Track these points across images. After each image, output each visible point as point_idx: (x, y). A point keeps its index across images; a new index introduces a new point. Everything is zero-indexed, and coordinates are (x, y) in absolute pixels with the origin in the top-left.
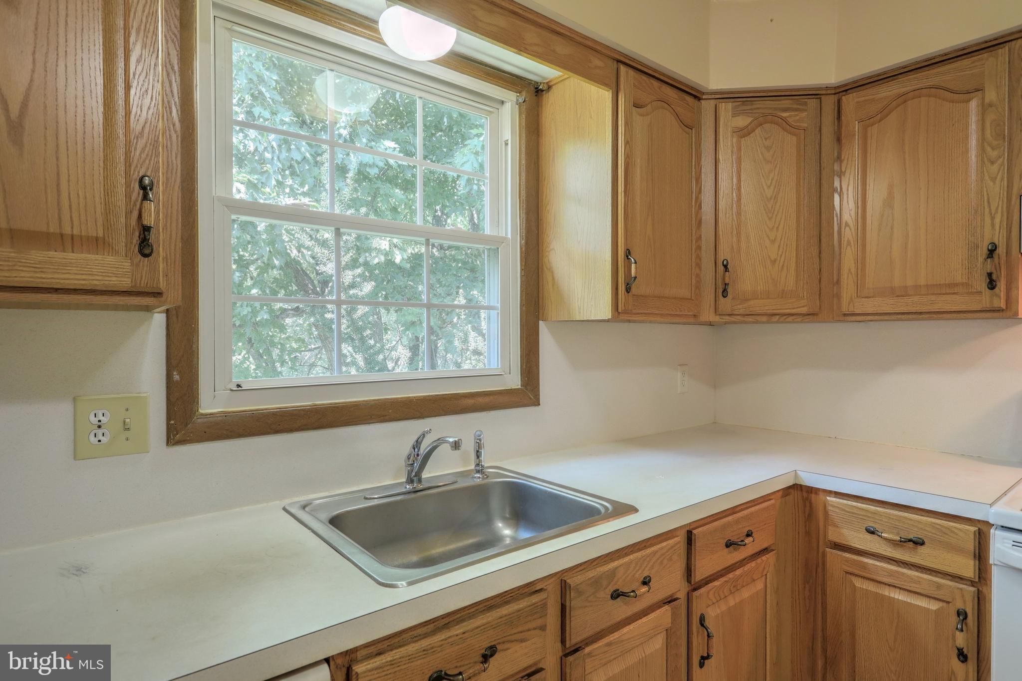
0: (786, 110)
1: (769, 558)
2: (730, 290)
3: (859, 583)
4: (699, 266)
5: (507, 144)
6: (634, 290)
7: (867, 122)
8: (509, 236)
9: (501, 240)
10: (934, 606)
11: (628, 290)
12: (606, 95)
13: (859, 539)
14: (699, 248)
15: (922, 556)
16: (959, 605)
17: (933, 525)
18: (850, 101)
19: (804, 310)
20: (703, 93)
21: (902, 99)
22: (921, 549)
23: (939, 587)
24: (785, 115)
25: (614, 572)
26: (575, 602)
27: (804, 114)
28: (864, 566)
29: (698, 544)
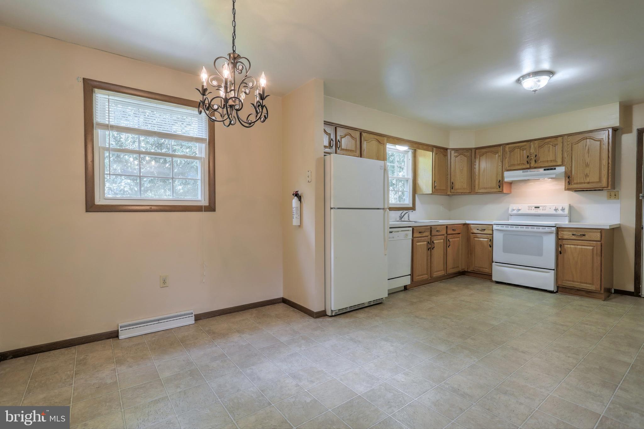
0: (465, 152)
1: (460, 235)
2: (453, 188)
3: (476, 239)
4: (447, 183)
5: (409, 159)
6: (436, 188)
7: (481, 156)
8: (410, 177)
9: (409, 178)
10: (486, 240)
11: (435, 188)
12: (431, 153)
13: (475, 231)
14: (447, 180)
15: (485, 232)
16: (490, 238)
17: (487, 227)
18: (477, 151)
19: (468, 192)
20: (448, 148)
21: (486, 152)
22: (485, 231)
23: (487, 236)
24: (465, 153)
25: (437, 228)
26: (433, 230)
27: (468, 153)
28: (476, 236)
29: (448, 228)
